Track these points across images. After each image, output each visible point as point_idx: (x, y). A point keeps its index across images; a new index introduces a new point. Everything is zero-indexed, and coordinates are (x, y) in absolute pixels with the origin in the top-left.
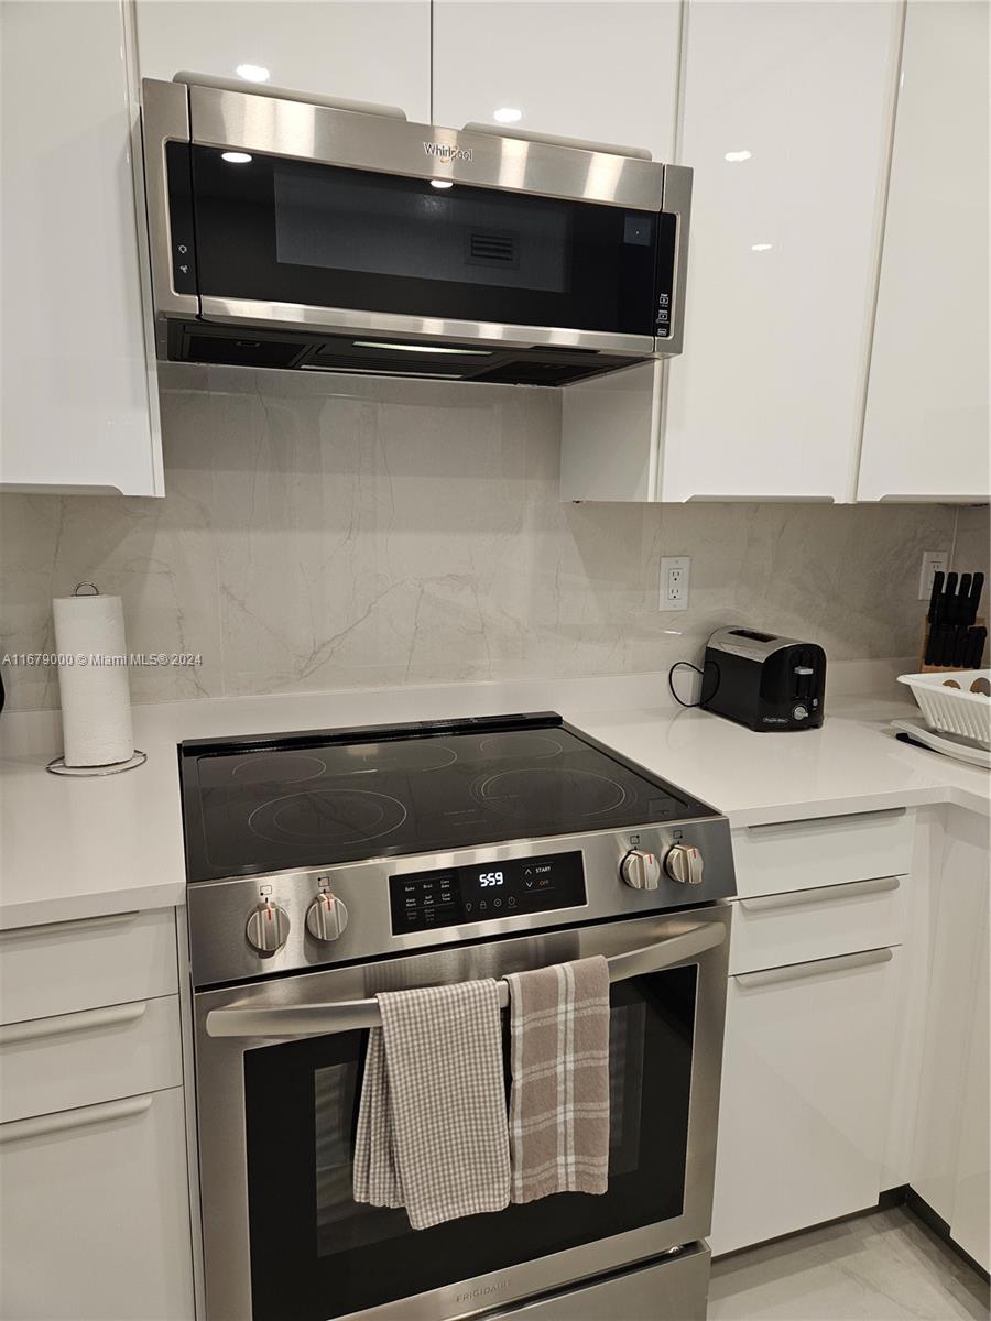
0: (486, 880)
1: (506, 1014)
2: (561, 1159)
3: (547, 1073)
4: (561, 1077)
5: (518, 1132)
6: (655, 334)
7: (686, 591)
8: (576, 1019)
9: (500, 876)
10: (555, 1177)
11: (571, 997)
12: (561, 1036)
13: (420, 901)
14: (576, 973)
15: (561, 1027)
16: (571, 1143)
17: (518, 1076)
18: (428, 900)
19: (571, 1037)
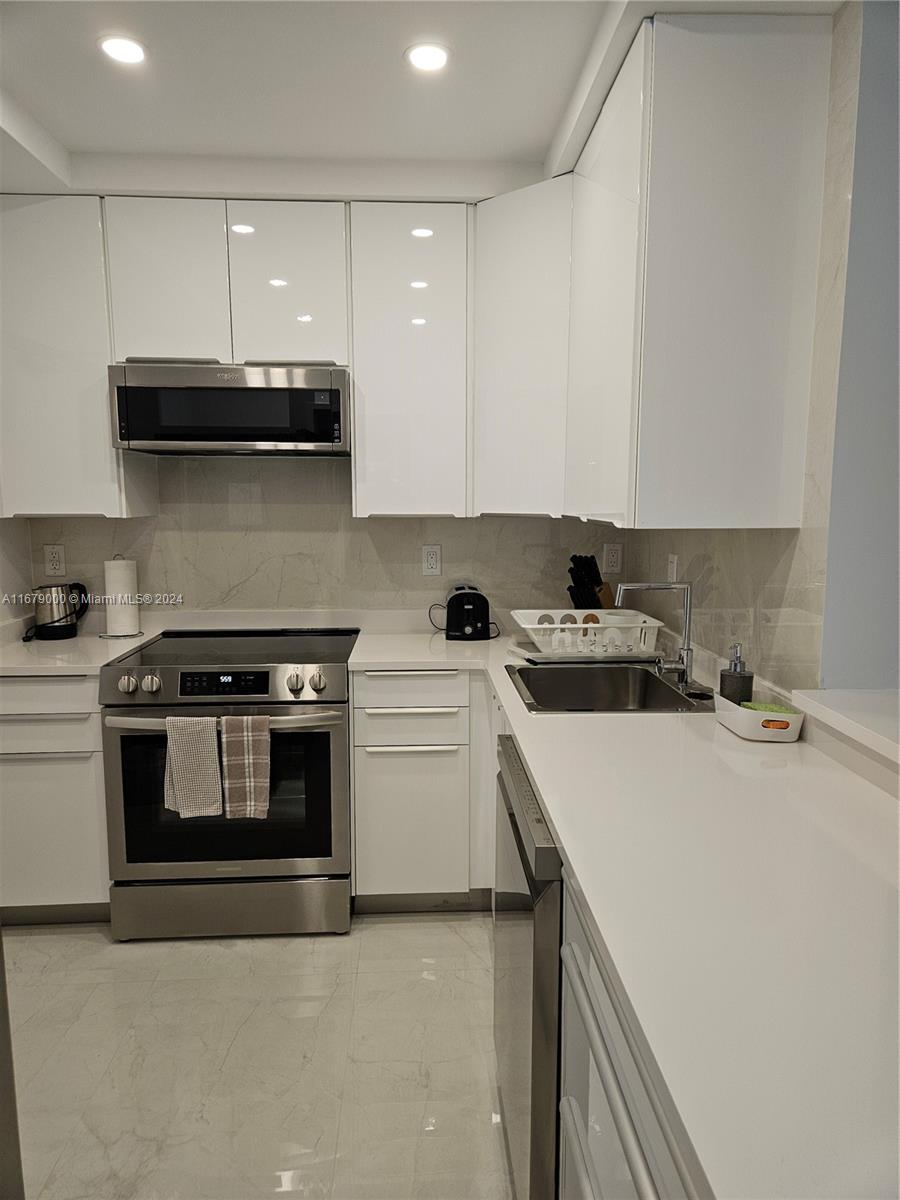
0: (224, 679)
1: (219, 734)
2: (248, 803)
3: (240, 762)
4: (247, 765)
5: (226, 786)
6: (333, 442)
7: (439, 565)
8: (253, 740)
9: (230, 679)
10: (245, 810)
11: (250, 730)
12: (246, 746)
13: (193, 684)
14: (252, 720)
15: (246, 742)
16: (253, 796)
17: (225, 759)
18: (197, 684)
19: (251, 747)
